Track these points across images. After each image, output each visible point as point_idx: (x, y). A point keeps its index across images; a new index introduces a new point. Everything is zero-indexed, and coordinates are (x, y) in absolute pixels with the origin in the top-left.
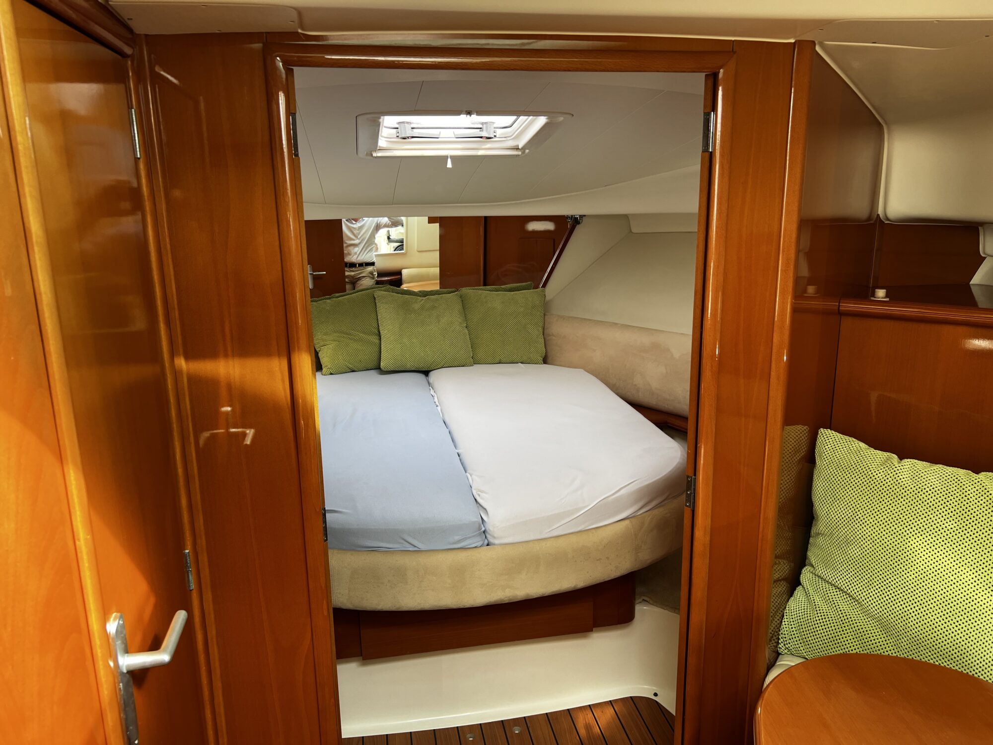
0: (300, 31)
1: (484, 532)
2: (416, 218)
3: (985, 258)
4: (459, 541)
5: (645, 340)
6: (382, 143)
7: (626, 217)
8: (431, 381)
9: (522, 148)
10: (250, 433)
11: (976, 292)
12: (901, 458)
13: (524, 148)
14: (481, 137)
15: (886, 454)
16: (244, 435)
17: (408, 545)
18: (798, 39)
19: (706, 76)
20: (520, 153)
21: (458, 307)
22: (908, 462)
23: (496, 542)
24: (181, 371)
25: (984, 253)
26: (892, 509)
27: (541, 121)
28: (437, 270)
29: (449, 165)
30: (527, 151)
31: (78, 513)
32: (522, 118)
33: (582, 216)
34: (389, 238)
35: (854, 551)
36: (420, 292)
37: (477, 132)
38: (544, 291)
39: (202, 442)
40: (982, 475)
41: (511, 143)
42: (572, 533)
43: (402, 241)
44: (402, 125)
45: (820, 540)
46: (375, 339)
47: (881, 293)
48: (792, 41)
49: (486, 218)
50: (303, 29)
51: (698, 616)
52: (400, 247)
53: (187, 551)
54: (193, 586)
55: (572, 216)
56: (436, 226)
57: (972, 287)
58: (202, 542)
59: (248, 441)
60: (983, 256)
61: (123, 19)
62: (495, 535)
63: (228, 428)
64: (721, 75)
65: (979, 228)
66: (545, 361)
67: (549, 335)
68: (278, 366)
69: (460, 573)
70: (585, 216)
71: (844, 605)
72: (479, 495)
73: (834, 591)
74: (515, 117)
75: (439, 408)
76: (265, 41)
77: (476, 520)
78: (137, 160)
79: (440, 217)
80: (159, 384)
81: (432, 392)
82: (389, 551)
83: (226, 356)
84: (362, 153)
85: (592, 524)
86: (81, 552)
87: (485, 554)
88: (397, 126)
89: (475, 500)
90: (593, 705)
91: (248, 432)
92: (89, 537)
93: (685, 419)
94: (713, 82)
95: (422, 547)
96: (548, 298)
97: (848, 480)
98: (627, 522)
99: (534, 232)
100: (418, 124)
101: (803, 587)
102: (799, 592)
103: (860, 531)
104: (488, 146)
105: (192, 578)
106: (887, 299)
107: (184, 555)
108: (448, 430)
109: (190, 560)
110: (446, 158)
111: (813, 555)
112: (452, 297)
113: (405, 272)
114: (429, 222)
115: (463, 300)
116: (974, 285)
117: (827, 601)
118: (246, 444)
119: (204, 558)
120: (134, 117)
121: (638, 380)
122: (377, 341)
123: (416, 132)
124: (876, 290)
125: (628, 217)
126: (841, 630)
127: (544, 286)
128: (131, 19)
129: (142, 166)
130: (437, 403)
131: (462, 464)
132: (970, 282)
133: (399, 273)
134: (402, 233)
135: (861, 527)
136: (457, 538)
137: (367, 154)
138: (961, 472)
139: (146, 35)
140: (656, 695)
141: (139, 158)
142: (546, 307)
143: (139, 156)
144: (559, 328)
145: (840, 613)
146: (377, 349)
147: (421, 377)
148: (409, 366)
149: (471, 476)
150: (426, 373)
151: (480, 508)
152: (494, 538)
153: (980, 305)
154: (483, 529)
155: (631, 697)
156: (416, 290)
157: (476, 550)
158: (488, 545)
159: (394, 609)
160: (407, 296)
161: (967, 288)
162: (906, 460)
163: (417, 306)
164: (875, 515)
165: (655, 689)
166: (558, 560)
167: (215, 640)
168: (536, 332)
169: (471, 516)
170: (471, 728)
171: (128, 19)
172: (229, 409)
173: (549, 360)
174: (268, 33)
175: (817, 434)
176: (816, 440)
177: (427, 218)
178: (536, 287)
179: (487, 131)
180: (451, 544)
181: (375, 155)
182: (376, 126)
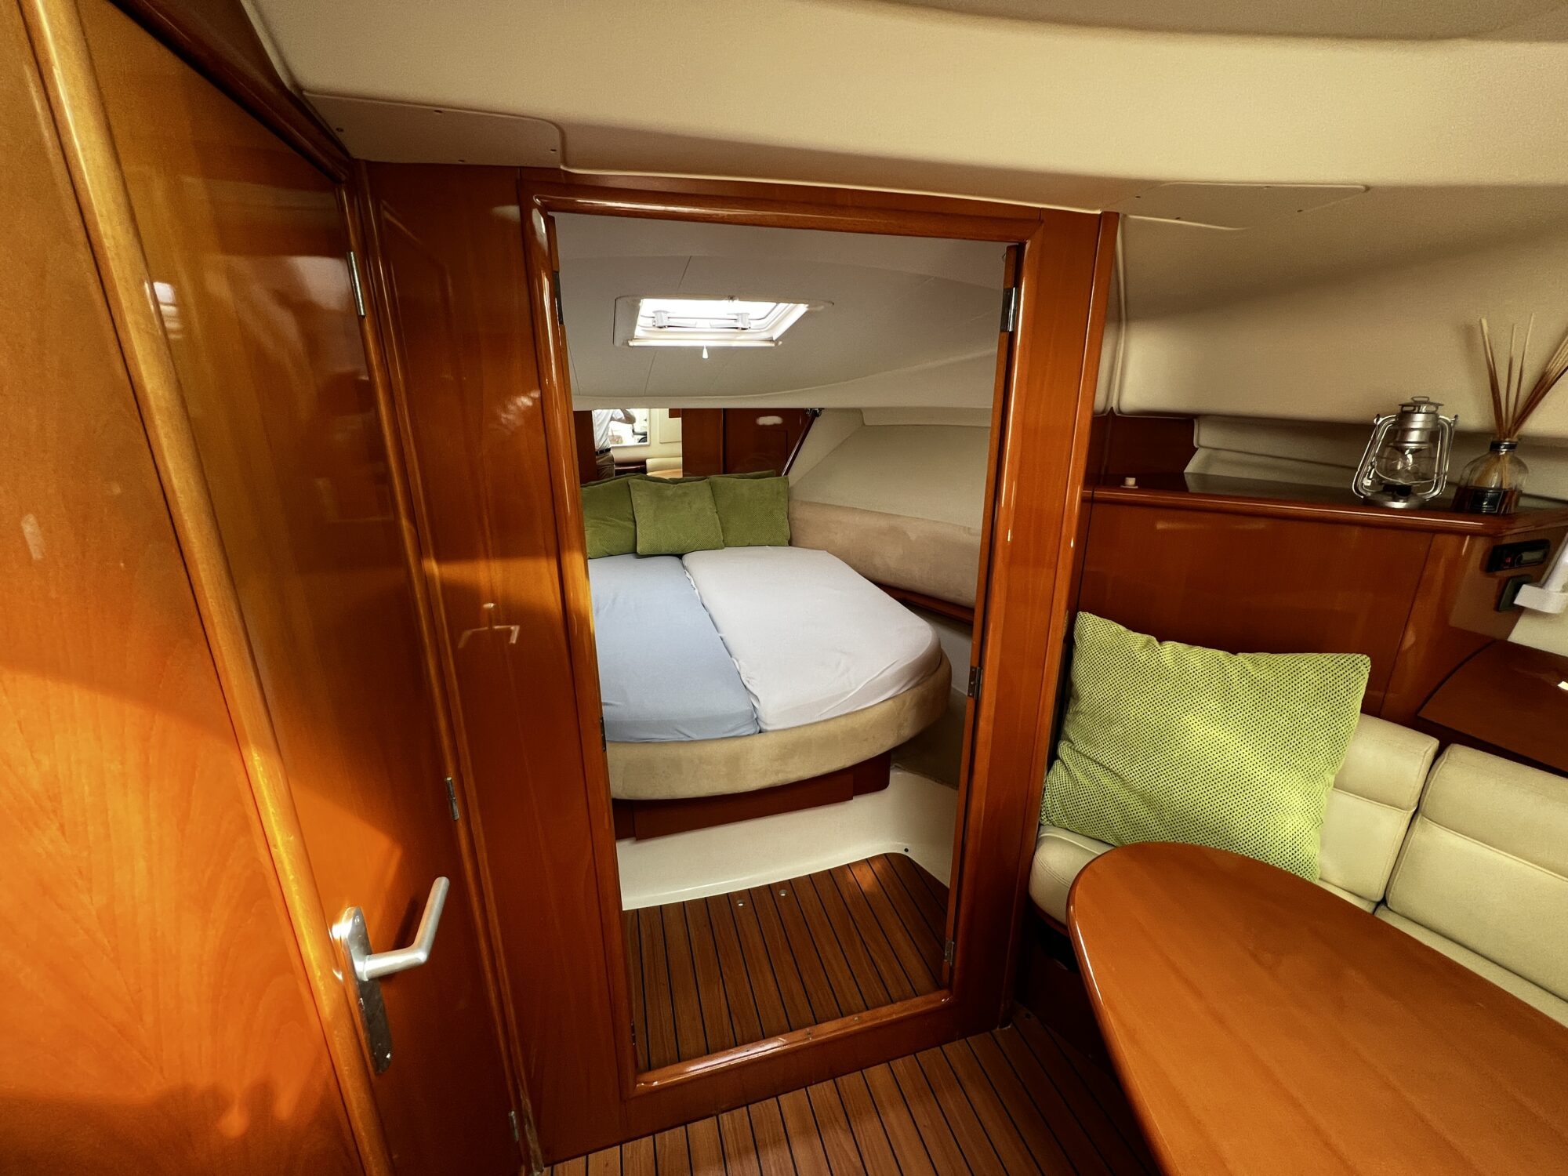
0: (562, 167)
1: (756, 719)
2: (658, 410)
3: (1197, 449)
4: (730, 731)
5: (883, 523)
6: (638, 332)
7: (858, 411)
8: (686, 564)
9: (776, 340)
10: (515, 629)
11: (1189, 480)
12: (1161, 640)
13: (778, 340)
14: (737, 328)
15: (1146, 636)
16: (509, 633)
17: (682, 736)
18: (1106, 210)
19: (1009, 248)
20: (773, 345)
21: (708, 493)
22: (1169, 645)
23: (769, 728)
24: (433, 576)
25: (1198, 444)
26: (1156, 690)
27: (801, 309)
28: (680, 460)
29: (705, 355)
30: (780, 343)
31: (271, 810)
32: (782, 305)
33: (820, 409)
34: (633, 431)
35: (1117, 730)
36: (670, 479)
37: (733, 324)
38: (787, 479)
39: (461, 645)
40: (1241, 656)
41: (766, 335)
42: (840, 716)
43: (645, 434)
44: (658, 313)
45: (1081, 719)
46: (630, 525)
47: (1131, 482)
48: (1099, 212)
49: (725, 410)
50: (566, 165)
51: (979, 803)
52: (644, 439)
53: (449, 779)
54: (458, 816)
55: (811, 409)
56: (678, 421)
57: (1185, 475)
58: (467, 763)
59: (514, 641)
60: (1196, 446)
61: (330, 128)
62: (768, 722)
63: (491, 624)
64: (1027, 246)
65: (1195, 420)
66: (790, 544)
67: (793, 519)
68: (546, 569)
69: (734, 762)
70: (823, 409)
71: (1106, 780)
72: (749, 682)
73: (1095, 766)
74: (775, 304)
75: (696, 591)
76: (519, 177)
77: (748, 708)
78: (361, 318)
79: (683, 409)
80: (404, 595)
81: (688, 575)
82: (663, 743)
83: (487, 557)
84: (618, 343)
85: (857, 706)
86: (281, 862)
87: (759, 741)
88: (653, 315)
89: (745, 687)
90: (851, 864)
91: (513, 628)
92: (292, 838)
93: (970, 610)
94: (1016, 256)
95: (695, 737)
96: (790, 484)
97: (1111, 662)
98: (890, 702)
99: (764, 426)
100: (674, 313)
101: (1062, 761)
102: (1057, 765)
103: (1124, 712)
104: (743, 337)
105: (456, 808)
106: (1137, 487)
107: (447, 784)
108: (707, 614)
109: (454, 789)
110: (703, 348)
111: (1070, 730)
112: (703, 485)
113: (649, 462)
114: (671, 416)
115: (712, 486)
116: (1187, 473)
117: (1087, 774)
118: (512, 644)
119: (470, 781)
120: (354, 262)
121: (878, 561)
122: (633, 527)
123: (672, 322)
124: (1127, 478)
125: (862, 413)
126: (1104, 804)
127: (786, 473)
128: (342, 130)
129: (368, 327)
130: (694, 586)
131: (726, 648)
132: (1185, 469)
133: (643, 462)
134: (646, 427)
135: (1125, 708)
136: (730, 726)
137: (623, 344)
138: (1221, 653)
139: (368, 163)
140: (906, 850)
141: (364, 317)
142: (789, 494)
143: (363, 314)
144: (802, 514)
145: (1102, 787)
146: (632, 535)
147: (675, 560)
148: (663, 551)
149: (737, 661)
150: (680, 556)
151: (751, 695)
152: (766, 724)
153: (1191, 490)
154: (755, 716)
155: (885, 854)
156: (667, 478)
157: (750, 738)
158: (760, 732)
159: (669, 797)
160: (659, 484)
161: (1182, 475)
162: (1167, 643)
163: (669, 493)
164: (1139, 696)
165: (907, 845)
166: (828, 743)
167: (486, 863)
168: (781, 517)
169: (740, 706)
170: (740, 894)
171: (338, 129)
172: (492, 605)
173: (794, 543)
174: (523, 167)
175: (1076, 616)
176: (1075, 622)
177: (667, 411)
178: (779, 475)
179: (742, 322)
180: (724, 733)
181: (631, 344)
182: (634, 310)
